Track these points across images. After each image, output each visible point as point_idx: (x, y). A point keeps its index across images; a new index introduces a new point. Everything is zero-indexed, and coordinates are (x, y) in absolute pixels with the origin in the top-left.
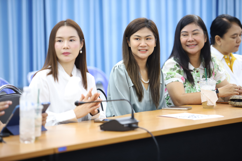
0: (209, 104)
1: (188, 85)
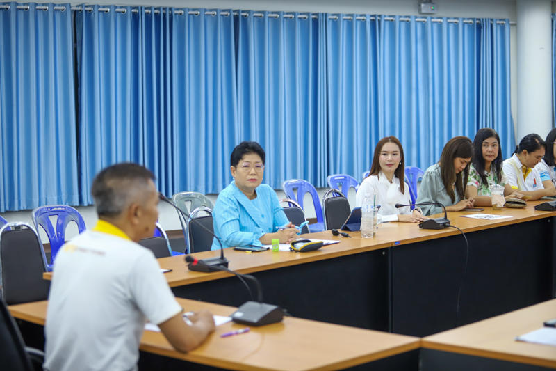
0: (498, 206)
1: (484, 187)
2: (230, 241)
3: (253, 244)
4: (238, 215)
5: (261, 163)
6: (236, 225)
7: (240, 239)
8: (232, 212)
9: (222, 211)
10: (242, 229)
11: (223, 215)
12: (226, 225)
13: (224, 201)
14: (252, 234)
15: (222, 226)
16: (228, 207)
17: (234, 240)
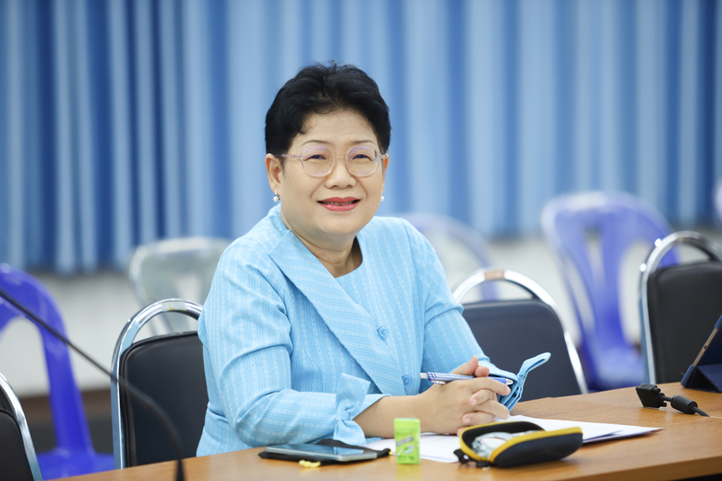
2: (252, 427)
3: (336, 437)
4: (286, 330)
5: (372, 146)
6: (278, 365)
7: (289, 418)
8: (264, 318)
9: (231, 314)
10: (299, 380)
11: (231, 330)
12: (242, 366)
13: (235, 280)
14: (332, 397)
15: (228, 369)
16: (250, 300)
17: (269, 421)
